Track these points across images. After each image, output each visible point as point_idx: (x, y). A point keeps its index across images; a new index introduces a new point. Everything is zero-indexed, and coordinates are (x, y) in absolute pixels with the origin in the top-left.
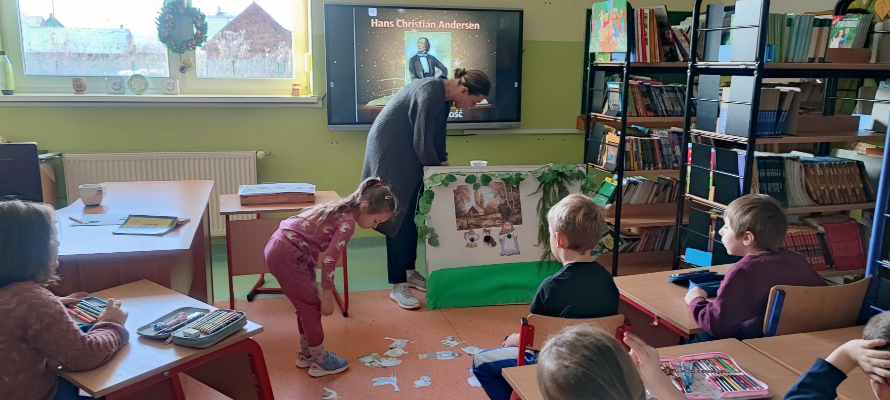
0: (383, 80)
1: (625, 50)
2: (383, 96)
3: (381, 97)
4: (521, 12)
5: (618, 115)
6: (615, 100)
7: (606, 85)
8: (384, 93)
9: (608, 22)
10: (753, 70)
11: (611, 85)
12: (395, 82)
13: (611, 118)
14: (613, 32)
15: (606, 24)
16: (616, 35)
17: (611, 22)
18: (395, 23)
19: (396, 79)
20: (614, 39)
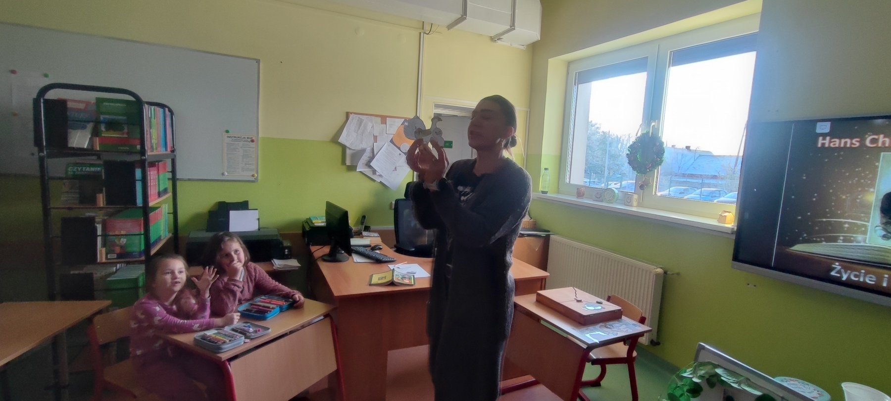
0: (824, 220)
2: (821, 242)
3: (816, 242)
8: (824, 237)
12: (847, 225)
18: (863, 142)
19: (850, 221)
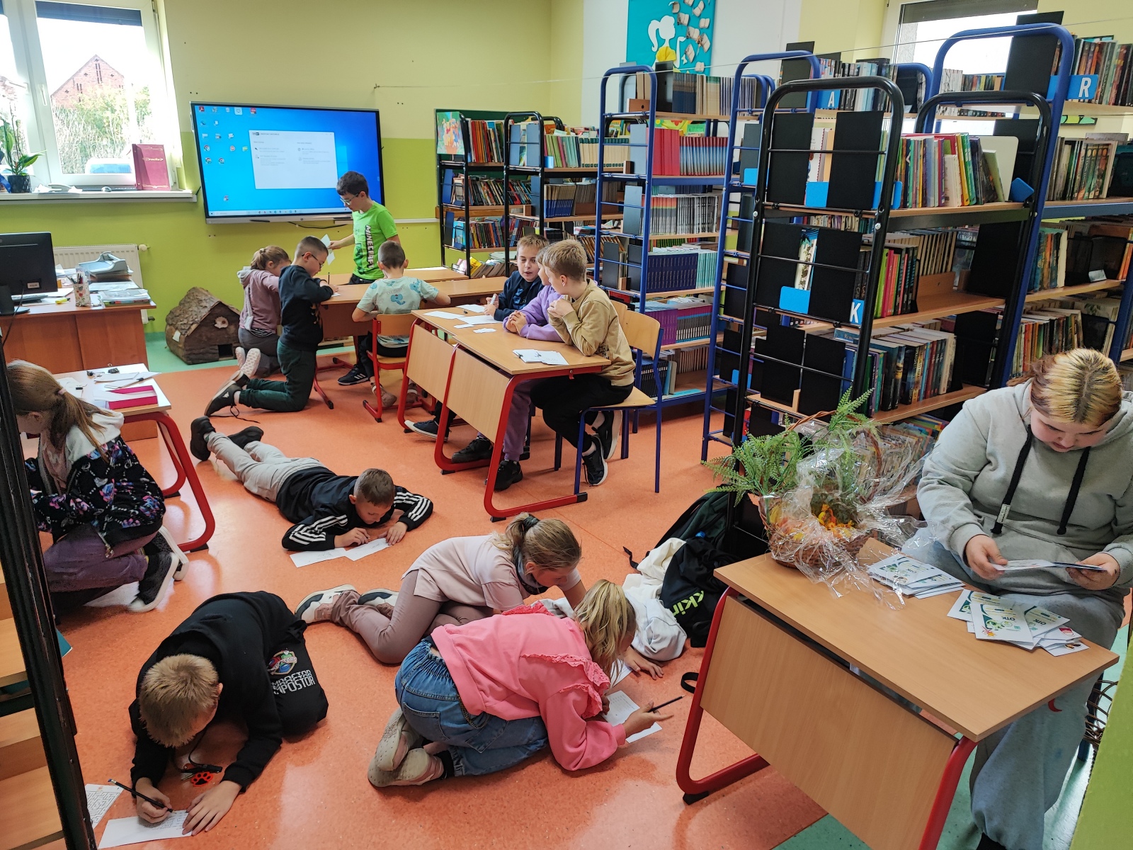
1: (463, 153)
4: (377, 113)
5: (462, 205)
6: (460, 191)
7: (453, 180)
9: (450, 130)
10: (538, 173)
11: (456, 181)
13: (457, 207)
14: (454, 138)
15: (448, 131)
16: (456, 141)
17: (452, 130)
20: (455, 143)
